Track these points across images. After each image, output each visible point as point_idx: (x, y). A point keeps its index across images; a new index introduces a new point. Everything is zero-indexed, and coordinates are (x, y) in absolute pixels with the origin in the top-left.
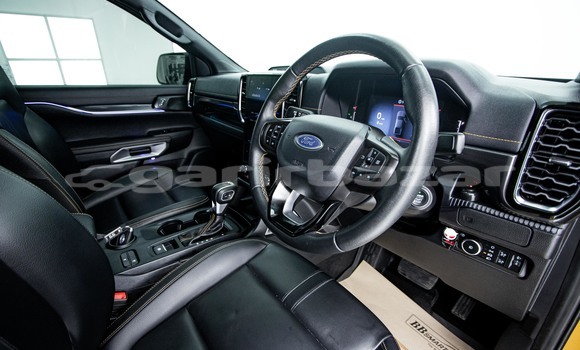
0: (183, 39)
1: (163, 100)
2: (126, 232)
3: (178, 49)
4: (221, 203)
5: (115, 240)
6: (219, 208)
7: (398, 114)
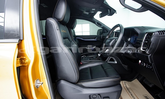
0: (102, 26)
1: (96, 38)
2: (84, 57)
3: (101, 28)
4: (100, 54)
5: (83, 57)
6: (99, 55)
7: (135, 38)
